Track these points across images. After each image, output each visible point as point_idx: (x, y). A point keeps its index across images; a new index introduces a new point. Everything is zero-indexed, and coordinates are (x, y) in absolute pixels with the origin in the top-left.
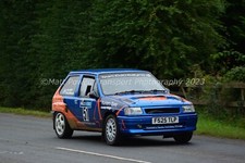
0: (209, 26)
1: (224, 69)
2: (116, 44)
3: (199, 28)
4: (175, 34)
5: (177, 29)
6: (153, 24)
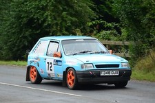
0: (85, 5)
1: (95, 32)
2: (27, 17)
3: (79, 6)
4: (64, 10)
5: (66, 7)
6: (50, 4)
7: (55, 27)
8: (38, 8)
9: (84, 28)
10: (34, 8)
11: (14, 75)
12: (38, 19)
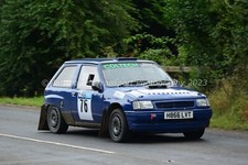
7: (73, 44)
8: (47, 14)
9: (119, 46)
10: (40, 13)
11: (7, 119)
12: (46, 32)
